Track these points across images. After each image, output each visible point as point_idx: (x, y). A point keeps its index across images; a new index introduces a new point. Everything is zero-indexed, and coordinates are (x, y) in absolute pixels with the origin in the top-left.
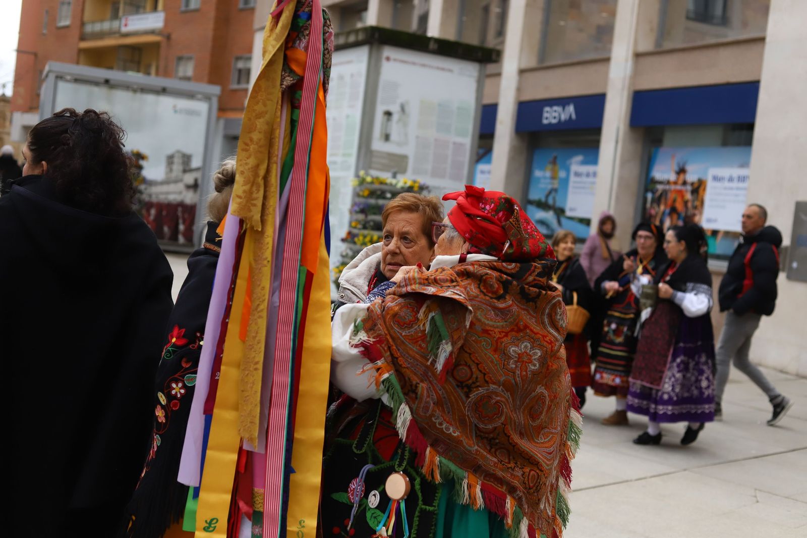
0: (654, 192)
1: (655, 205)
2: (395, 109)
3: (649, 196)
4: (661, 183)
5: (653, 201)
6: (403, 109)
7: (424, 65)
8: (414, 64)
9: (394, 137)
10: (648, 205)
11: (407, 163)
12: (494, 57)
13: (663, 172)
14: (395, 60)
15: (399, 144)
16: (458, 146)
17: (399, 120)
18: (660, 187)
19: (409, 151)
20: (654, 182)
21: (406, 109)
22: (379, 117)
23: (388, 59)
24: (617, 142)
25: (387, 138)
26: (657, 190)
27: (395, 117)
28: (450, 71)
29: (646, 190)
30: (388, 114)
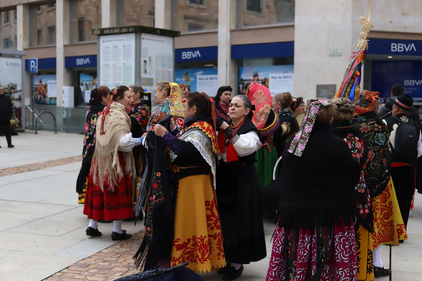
0: (243, 84)
1: (244, 89)
2: (147, 59)
3: (241, 86)
4: (246, 80)
5: (243, 88)
6: (150, 59)
7: (155, 40)
8: (152, 40)
9: (148, 71)
10: (241, 89)
11: (153, 81)
12: (178, 34)
13: (247, 76)
14: (146, 39)
15: (150, 74)
16: (169, 72)
17: (149, 64)
18: (246, 82)
19: (153, 76)
20: (242, 80)
21: (151, 59)
22: (142, 63)
23: (143, 39)
24: (227, 66)
25: (146, 72)
26: (245, 83)
27: (148, 63)
28: (164, 41)
29: (239, 84)
30: (145, 62)
